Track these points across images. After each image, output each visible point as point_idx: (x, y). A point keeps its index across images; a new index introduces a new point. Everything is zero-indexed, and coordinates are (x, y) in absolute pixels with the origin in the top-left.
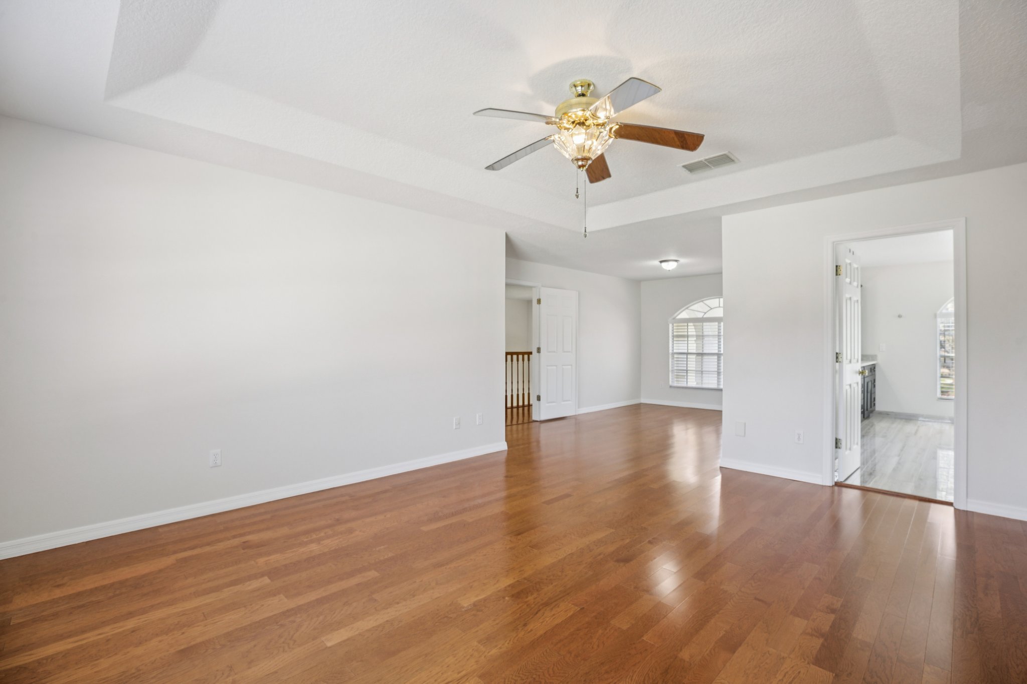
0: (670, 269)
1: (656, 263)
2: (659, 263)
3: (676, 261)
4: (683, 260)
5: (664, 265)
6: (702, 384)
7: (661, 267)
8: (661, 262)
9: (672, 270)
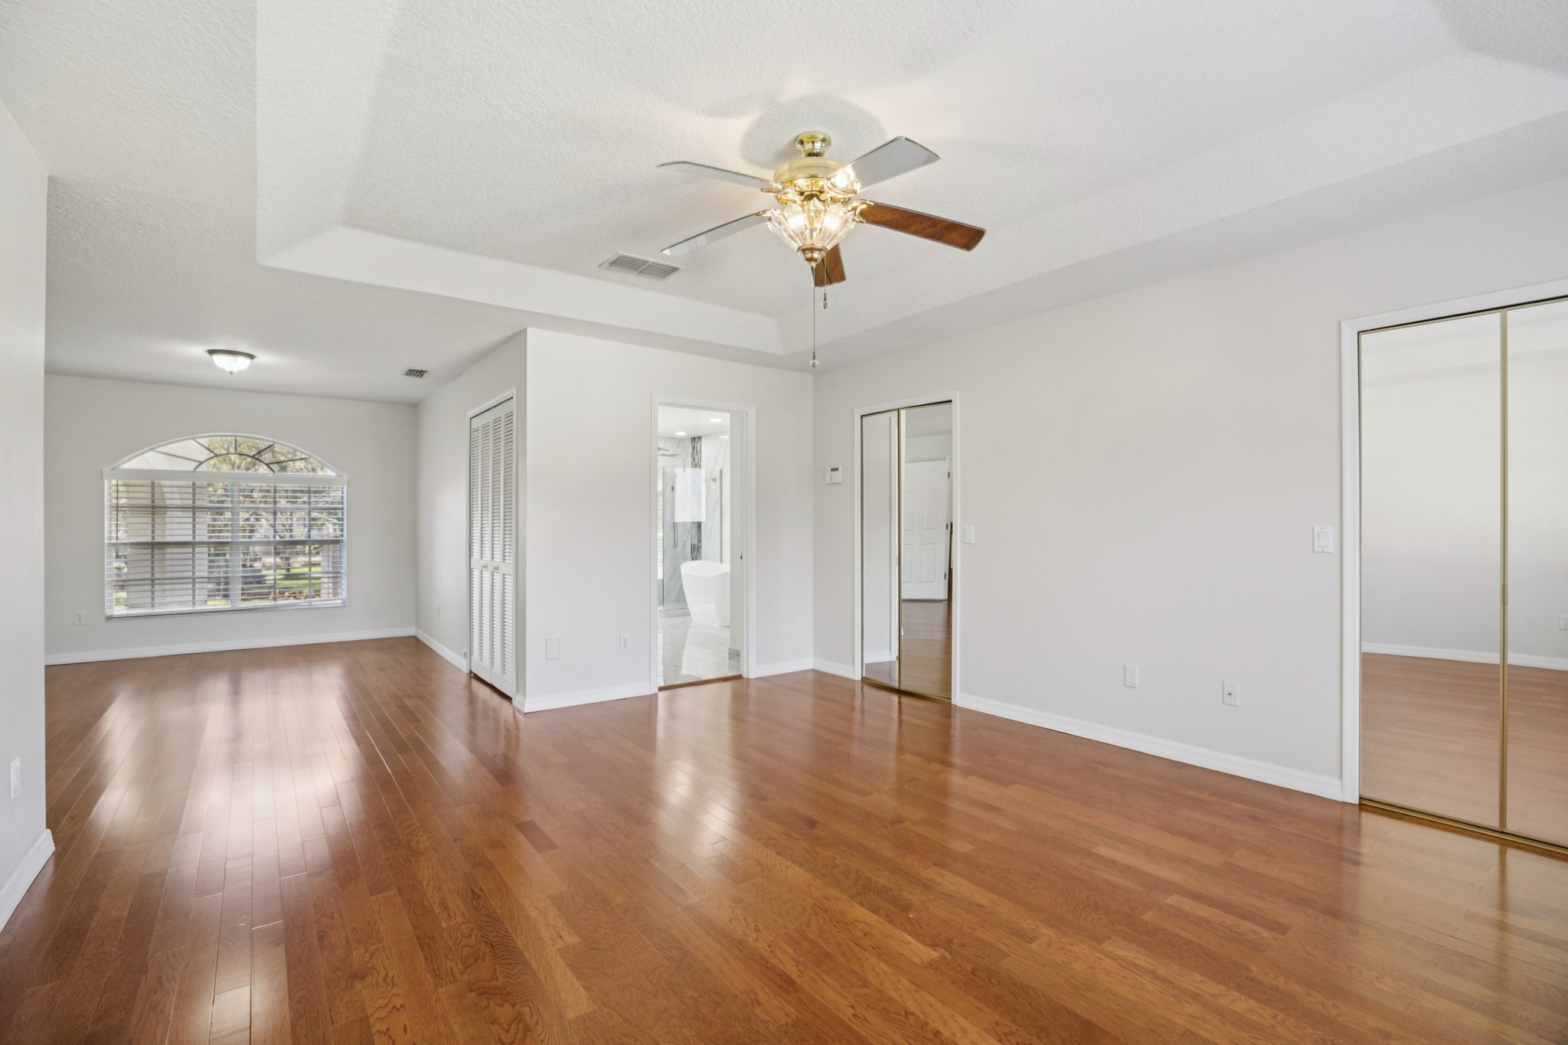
0: (235, 369)
1: (199, 351)
2: (208, 355)
3: (251, 357)
4: (264, 358)
5: (220, 360)
6: (194, 604)
7: (212, 363)
8: (211, 352)
9: (240, 373)
